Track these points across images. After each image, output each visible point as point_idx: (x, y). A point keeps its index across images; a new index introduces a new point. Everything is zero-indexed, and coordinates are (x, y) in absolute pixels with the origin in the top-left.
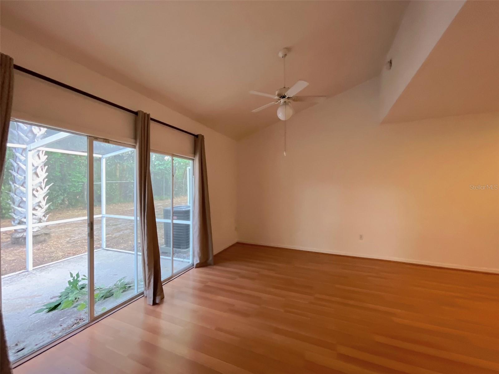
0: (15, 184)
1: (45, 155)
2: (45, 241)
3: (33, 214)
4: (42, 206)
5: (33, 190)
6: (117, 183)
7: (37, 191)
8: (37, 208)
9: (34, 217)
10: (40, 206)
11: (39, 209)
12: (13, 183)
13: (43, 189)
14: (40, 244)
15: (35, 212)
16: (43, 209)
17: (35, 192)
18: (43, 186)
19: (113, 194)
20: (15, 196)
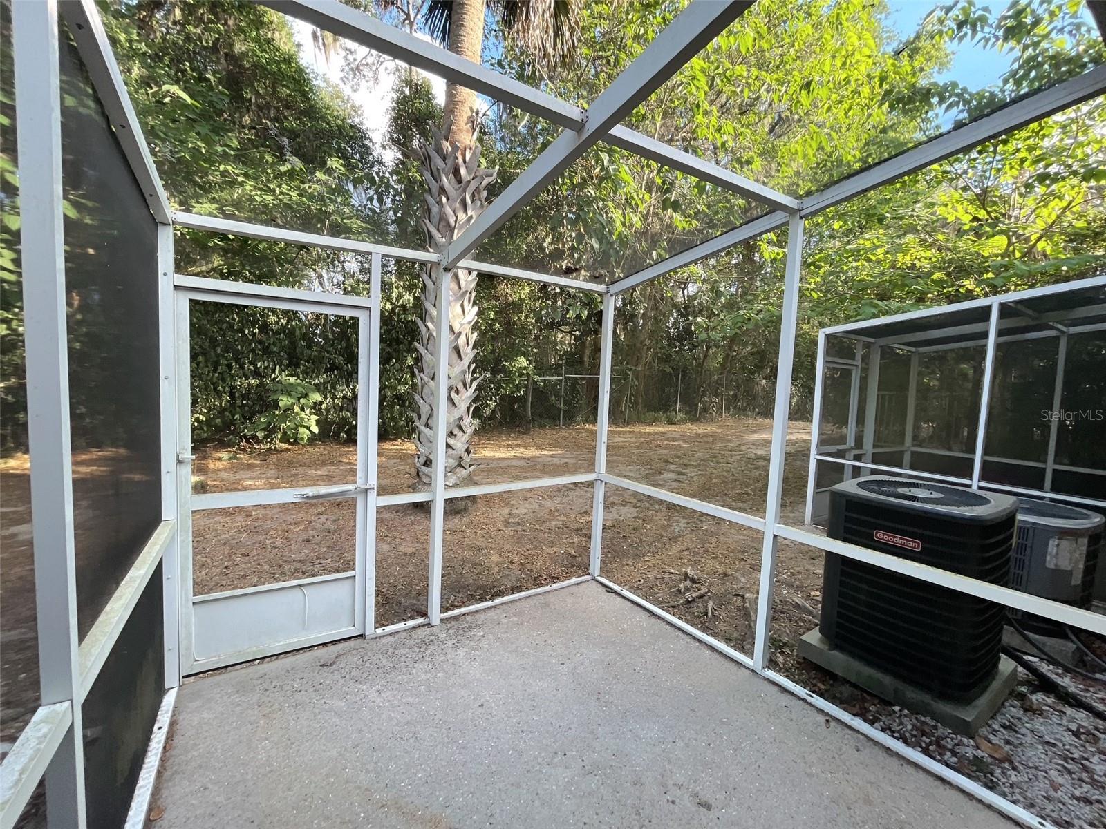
0: (422, 374)
1: (473, 306)
2: (465, 509)
3: (448, 446)
4: (464, 427)
5: (450, 389)
6: (584, 378)
7: (457, 392)
8: (456, 431)
9: (450, 451)
10: (461, 428)
11: (460, 434)
12: (420, 372)
13: (468, 386)
14: (458, 516)
15: (451, 441)
16: (465, 436)
17: (453, 394)
18: (468, 378)
19: (577, 403)
20: (422, 401)
